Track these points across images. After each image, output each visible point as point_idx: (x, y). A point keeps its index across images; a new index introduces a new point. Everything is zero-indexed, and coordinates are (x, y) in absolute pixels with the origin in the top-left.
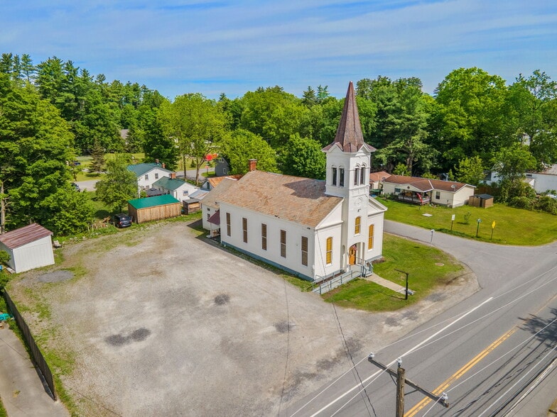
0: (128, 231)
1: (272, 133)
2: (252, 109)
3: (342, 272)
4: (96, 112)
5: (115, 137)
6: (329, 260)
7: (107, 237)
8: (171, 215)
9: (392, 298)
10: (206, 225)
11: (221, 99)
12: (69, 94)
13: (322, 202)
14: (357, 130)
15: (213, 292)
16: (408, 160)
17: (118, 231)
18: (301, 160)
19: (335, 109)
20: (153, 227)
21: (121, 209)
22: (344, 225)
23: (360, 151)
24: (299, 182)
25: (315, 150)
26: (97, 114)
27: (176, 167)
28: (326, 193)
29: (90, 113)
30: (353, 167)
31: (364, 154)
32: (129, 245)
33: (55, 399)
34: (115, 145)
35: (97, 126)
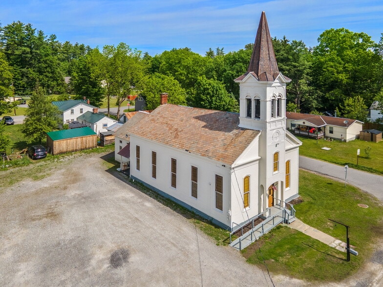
0: (42, 163)
1: (182, 78)
2: (167, 63)
3: (261, 218)
4: (45, 62)
5: (60, 82)
6: (246, 203)
8: (87, 147)
9: (328, 257)
10: (118, 157)
11: (145, 56)
12: (25, 48)
13: (237, 136)
14: (272, 60)
15: (111, 246)
16: (296, 100)
17: (31, 163)
18: (207, 98)
19: (234, 57)
20: (67, 158)
21: (40, 141)
22: (262, 162)
23: (276, 81)
24: (211, 114)
25: (220, 89)
26: (47, 63)
27: (101, 104)
28: (240, 126)
29: (40, 63)
30: (269, 97)
31: (279, 84)
32: (36, 178)
34: (59, 88)
35: (45, 72)
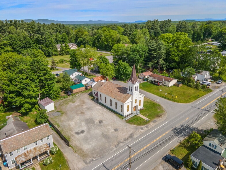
0: (71, 97)
3: (132, 114)
4: (49, 41)
7: (65, 99)
8: (83, 90)
9: (143, 122)
10: (94, 95)
17: (68, 97)
18: (122, 70)
20: (78, 95)
25: (127, 67)
28: (127, 93)
30: (134, 87)
31: (137, 83)
32: (73, 102)
33: (69, 147)
34: (55, 52)
